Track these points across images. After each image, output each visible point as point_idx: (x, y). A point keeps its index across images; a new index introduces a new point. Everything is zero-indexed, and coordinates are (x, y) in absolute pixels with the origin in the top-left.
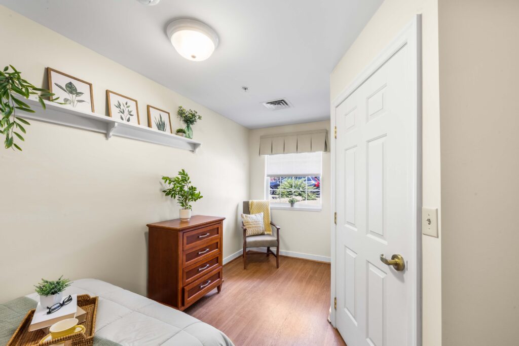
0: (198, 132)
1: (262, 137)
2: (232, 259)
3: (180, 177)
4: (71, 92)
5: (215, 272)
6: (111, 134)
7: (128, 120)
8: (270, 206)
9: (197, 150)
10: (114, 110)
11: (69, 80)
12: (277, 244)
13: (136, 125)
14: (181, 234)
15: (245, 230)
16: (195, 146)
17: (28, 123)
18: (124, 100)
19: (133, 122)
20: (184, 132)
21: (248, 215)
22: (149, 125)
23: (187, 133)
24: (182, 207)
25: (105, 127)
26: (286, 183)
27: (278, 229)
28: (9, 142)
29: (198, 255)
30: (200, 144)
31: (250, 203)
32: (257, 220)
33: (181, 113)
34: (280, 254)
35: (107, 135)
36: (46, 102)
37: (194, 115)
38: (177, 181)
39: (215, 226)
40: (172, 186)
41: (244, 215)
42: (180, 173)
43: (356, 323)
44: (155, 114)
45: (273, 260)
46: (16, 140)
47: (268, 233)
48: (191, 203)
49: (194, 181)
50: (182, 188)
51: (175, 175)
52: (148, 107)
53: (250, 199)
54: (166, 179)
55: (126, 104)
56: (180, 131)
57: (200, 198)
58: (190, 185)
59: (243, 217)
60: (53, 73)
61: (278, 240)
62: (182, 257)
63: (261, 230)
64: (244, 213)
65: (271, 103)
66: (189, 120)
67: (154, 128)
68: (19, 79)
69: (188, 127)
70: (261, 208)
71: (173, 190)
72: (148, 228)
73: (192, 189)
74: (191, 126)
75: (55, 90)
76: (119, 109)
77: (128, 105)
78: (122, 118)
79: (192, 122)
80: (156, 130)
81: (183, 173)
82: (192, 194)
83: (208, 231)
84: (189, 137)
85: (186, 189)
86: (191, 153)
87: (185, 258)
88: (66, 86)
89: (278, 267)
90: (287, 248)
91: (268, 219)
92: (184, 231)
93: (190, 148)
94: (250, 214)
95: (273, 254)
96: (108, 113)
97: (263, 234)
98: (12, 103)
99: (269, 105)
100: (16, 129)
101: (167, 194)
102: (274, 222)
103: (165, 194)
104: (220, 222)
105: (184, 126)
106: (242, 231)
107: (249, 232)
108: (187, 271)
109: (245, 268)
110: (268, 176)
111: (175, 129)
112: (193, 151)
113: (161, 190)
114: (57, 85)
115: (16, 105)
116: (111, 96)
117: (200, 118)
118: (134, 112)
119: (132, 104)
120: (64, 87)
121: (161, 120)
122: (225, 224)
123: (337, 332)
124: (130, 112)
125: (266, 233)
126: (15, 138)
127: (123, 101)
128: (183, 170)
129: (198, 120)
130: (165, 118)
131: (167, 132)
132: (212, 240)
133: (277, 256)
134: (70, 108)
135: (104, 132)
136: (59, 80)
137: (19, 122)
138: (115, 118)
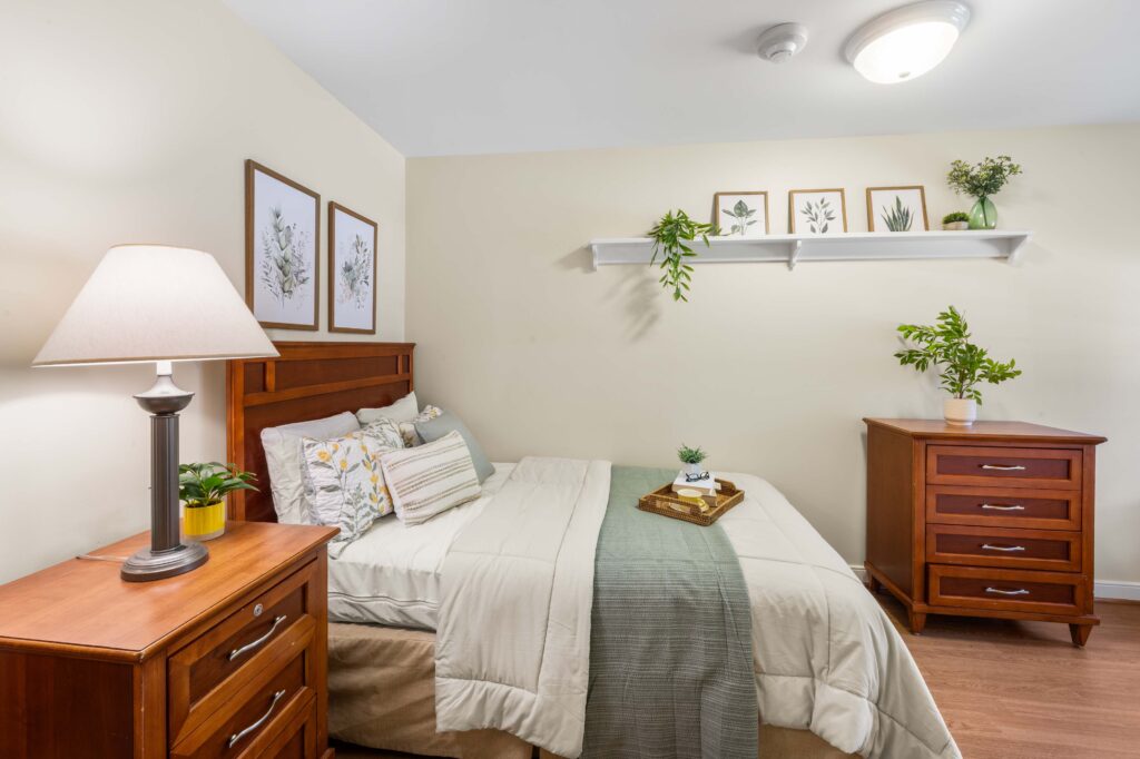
0: (1008, 213)
4: (741, 215)
5: (1048, 576)
7: (825, 230)
9: (1018, 253)
10: (801, 220)
11: (737, 199)
13: (841, 235)
16: (1009, 244)
17: (693, 269)
18: (819, 196)
19: (835, 231)
22: (870, 227)
23: (981, 216)
25: (786, 251)
28: (677, 294)
30: (1025, 237)
33: (958, 175)
35: (789, 264)
36: (710, 239)
37: (998, 169)
42: (945, 316)
44: (883, 201)
46: (683, 291)
52: (868, 191)
54: (906, 329)
55: (822, 202)
56: (954, 219)
57: (1011, 375)
60: (721, 198)
62: (922, 495)
66: (984, 184)
67: (881, 230)
68: (686, 222)
69: (983, 201)
72: (865, 425)
74: (990, 197)
75: (722, 218)
76: (809, 215)
77: (825, 202)
78: (813, 230)
79: (993, 189)
80: (887, 233)
83: (1020, 460)
84: (987, 227)
86: (1001, 265)
87: (932, 500)
88: (736, 208)
92: (929, 442)
93: (993, 251)
96: (791, 227)
98: (681, 251)
100: (683, 279)
101: (905, 362)
103: (899, 360)
105: (967, 203)
108: (938, 531)
111: (937, 219)
112: (1006, 258)
114: (725, 211)
116: (797, 196)
117: (1017, 170)
119: (833, 198)
120: (733, 211)
121: (899, 210)
124: (827, 214)
126: (682, 288)
127: (815, 199)
128: (952, 309)
130: (911, 201)
131: (916, 228)
132: (1037, 486)
134: (737, 237)
135: (785, 258)
136: (728, 203)
137: (685, 270)
138: (802, 231)
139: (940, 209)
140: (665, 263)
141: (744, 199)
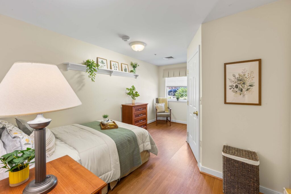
0: (137, 71)
1: (164, 70)
2: (151, 122)
3: (132, 88)
4: (102, 63)
5: (144, 123)
6: (112, 74)
7: (116, 70)
8: (168, 100)
9: (138, 77)
10: (112, 67)
12: (170, 116)
14: (133, 108)
15: (156, 110)
16: (136, 76)
17: (95, 74)
19: (118, 70)
20: (133, 71)
21: (158, 104)
22: (122, 70)
23: (134, 71)
24: (133, 99)
25: (110, 73)
26: (180, 90)
27: (170, 110)
28: (92, 80)
29: (139, 116)
30: (138, 75)
31: (159, 99)
32: (162, 106)
33: (132, 64)
34: (171, 121)
35: (110, 75)
37: (136, 65)
38: (131, 90)
39: (145, 106)
40: (129, 91)
41: (156, 104)
42: (132, 87)
43: (195, 144)
44: (123, 66)
45: (169, 123)
46: (94, 80)
47: (167, 112)
48: (136, 98)
49: (137, 90)
50: (132, 92)
51: (130, 87)
52: (121, 64)
53: (159, 97)
54: (127, 89)
56: (132, 71)
57: (139, 96)
58: (135, 91)
59: (156, 105)
60: (98, 59)
61: (170, 114)
62: (134, 116)
63: (163, 110)
64: (156, 103)
65: (167, 58)
66: (134, 67)
67: (124, 71)
69: (134, 69)
70: (164, 101)
71: (130, 93)
72: (122, 106)
73: (136, 92)
74: (135, 69)
75: (99, 64)
76: (114, 66)
79: (136, 67)
81: (133, 87)
82: (136, 94)
83: (142, 108)
84: (135, 73)
85: (134, 92)
86: (135, 79)
87: (134, 117)
89: (170, 126)
90: (175, 119)
91: (167, 106)
94: (159, 103)
95: (169, 120)
96: (111, 68)
97: (164, 112)
98: (93, 70)
99: (166, 59)
100: (94, 76)
101: (128, 94)
102: (169, 107)
104: (146, 105)
105: (133, 69)
106: (155, 110)
107: (158, 111)
108: (135, 120)
109: (156, 125)
110: (167, 87)
111: (130, 71)
113: (125, 93)
114: (99, 62)
115: (94, 70)
116: (112, 62)
117: (138, 66)
118: (118, 67)
119: (117, 64)
121: (125, 68)
122: (148, 106)
123: (188, 144)
124: (116, 67)
125: (165, 112)
126: (93, 78)
127: (114, 63)
128: (133, 86)
129: (138, 67)
130: (127, 67)
131: (127, 72)
132: (143, 111)
133: (170, 121)
134: (102, 68)
135: (110, 74)
136: (100, 60)
137: (94, 74)
138: (113, 70)
139: (130, 70)
140: (89, 72)
141: (103, 60)
